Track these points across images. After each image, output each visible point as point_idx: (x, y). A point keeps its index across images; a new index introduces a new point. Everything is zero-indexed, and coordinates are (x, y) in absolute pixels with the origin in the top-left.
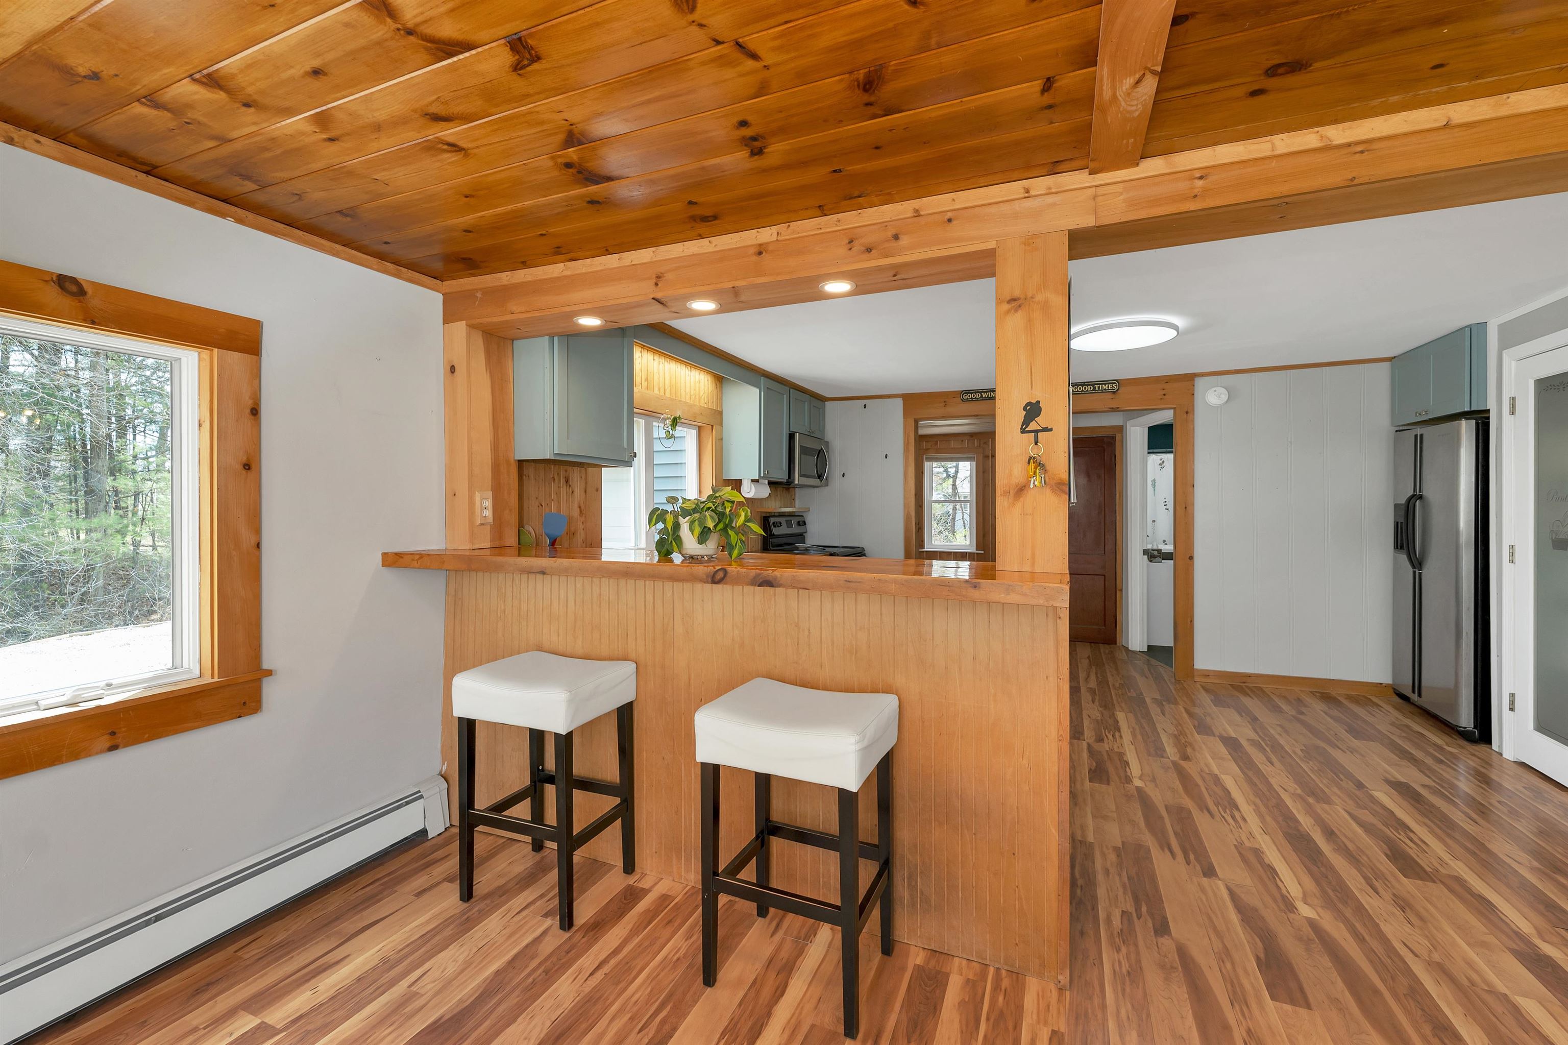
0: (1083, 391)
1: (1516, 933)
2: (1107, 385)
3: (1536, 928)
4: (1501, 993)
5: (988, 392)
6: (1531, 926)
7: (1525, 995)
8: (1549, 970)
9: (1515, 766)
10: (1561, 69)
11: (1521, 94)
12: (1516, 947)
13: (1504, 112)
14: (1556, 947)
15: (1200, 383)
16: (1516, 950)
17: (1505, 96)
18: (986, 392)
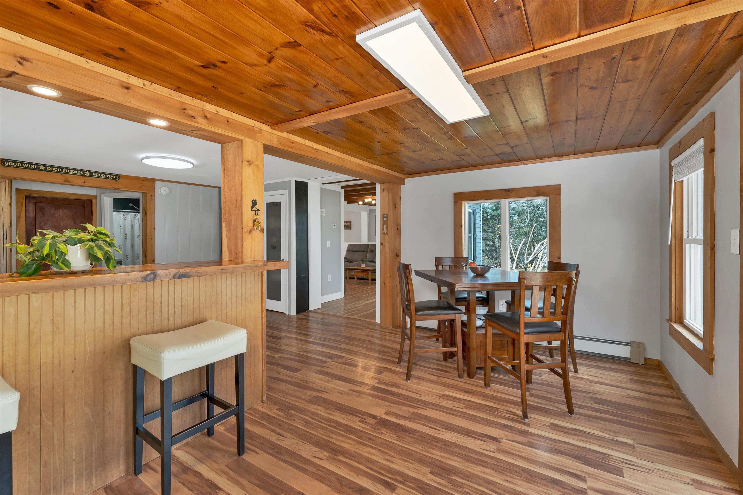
0: (99, 176)
2: (113, 176)
5: (29, 164)
15: (157, 184)
18: (27, 164)
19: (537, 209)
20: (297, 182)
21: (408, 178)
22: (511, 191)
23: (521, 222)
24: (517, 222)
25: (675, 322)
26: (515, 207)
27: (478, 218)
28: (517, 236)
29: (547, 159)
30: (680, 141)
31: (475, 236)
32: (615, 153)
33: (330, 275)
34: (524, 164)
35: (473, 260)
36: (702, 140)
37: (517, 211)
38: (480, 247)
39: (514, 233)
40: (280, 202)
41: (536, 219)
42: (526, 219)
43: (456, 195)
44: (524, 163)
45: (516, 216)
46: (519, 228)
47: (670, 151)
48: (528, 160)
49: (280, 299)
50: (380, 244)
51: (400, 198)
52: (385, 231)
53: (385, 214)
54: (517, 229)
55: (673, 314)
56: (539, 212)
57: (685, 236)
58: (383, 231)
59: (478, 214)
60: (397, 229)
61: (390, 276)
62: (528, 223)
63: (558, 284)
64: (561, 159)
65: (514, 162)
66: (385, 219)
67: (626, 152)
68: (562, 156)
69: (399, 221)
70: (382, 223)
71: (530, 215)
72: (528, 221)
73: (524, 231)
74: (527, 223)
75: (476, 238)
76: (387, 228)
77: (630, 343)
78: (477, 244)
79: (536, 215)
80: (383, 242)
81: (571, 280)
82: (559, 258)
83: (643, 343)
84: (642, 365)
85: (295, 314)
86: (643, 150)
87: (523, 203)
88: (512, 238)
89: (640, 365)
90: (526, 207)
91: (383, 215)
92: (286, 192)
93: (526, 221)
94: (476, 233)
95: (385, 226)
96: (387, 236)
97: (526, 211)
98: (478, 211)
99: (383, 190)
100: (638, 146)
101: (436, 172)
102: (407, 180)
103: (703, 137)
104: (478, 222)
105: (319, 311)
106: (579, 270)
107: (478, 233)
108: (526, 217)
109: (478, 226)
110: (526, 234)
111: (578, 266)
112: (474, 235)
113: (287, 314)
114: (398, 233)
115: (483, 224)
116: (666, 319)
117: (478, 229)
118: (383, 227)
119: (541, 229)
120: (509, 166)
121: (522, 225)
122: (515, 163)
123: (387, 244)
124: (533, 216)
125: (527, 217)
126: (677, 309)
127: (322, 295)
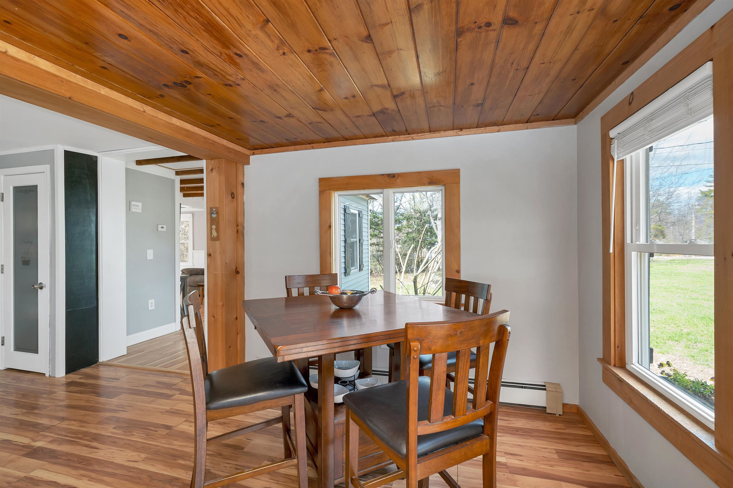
1: (23, 446)
3: (31, 438)
4: (23, 478)
6: (29, 439)
7: (33, 470)
8: (41, 452)
9: (4, 371)
10: (57, 59)
11: (39, 59)
12: (25, 452)
13: (32, 62)
14: (40, 441)
16: (25, 453)
17: (33, 56)
19: (424, 215)
20: (67, 154)
21: (254, 154)
22: (396, 176)
23: (410, 228)
24: (405, 227)
25: (615, 366)
26: (404, 212)
27: (364, 221)
28: (406, 241)
29: (442, 133)
30: (632, 93)
31: (361, 242)
32: (526, 127)
33: (153, 301)
34: (413, 139)
35: (358, 269)
36: (709, 65)
37: (405, 216)
38: (367, 254)
39: (403, 238)
40: (36, 186)
41: (423, 224)
42: (414, 224)
43: (322, 181)
44: (414, 137)
45: (405, 221)
46: (407, 234)
47: (603, 119)
48: (418, 134)
49: (35, 351)
50: (208, 255)
51: (243, 184)
52: (215, 234)
53: (214, 208)
54: (406, 235)
55: (612, 355)
56: (425, 218)
57: (628, 240)
58: (211, 234)
59: (365, 217)
60: (237, 231)
61: (223, 305)
62: (416, 229)
63: (481, 342)
64: (460, 133)
65: (399, 135)
66: (214, 216)
67: (538, 128)
68: (461, 129)
69: (240, 219)
70: (209, 221)
71: (417, 221)
72: (415, 226)
73: (412, 236)
74: (414, 229)
75: (362, 243)
76: (217, 230)
77: (544, 386)
78: (364, 250)
79: (423, 221)
80: (211, 252)
81: (504, 331)
82: (458, 272)
83: (559, 384)
84: (560, 415)
85: (64, 374)
86: (558, 124)
87: (411, 209)
88: (402, 243)
89: (557, 417)
90: (414, 213)
91: (211, 209)
92: (46, 168)
93: (414, 227)
94: (362, 238)
95: (214, 227)
96: (218, 243)
97: (414, 217)
98: (364, 212)
99: (212, 170)
100: (553, 120)
101: (293, 147)
102: (251, 157)
103: (711, 60)
104: (364, 225)
105: (115, 363)
106: (491, 293)
107: (364, 238)
108: (413, 223)
109: (364, 230)
110: (414, 239)
111: (489, 286)
112: (360, 240)
113: (47, 375)
114: (238, 237)
115: (371, 228)
116: (598, 358)
117: (364, 234)
118: (211, 229)
119: (427, 234)
120: (393, 141)
121: (410, 230)
122: (401, 136)
123: (218, 257)
124: (420, 222)
125: (415, 222)
126: (618, 347)
127: (127, 335)
